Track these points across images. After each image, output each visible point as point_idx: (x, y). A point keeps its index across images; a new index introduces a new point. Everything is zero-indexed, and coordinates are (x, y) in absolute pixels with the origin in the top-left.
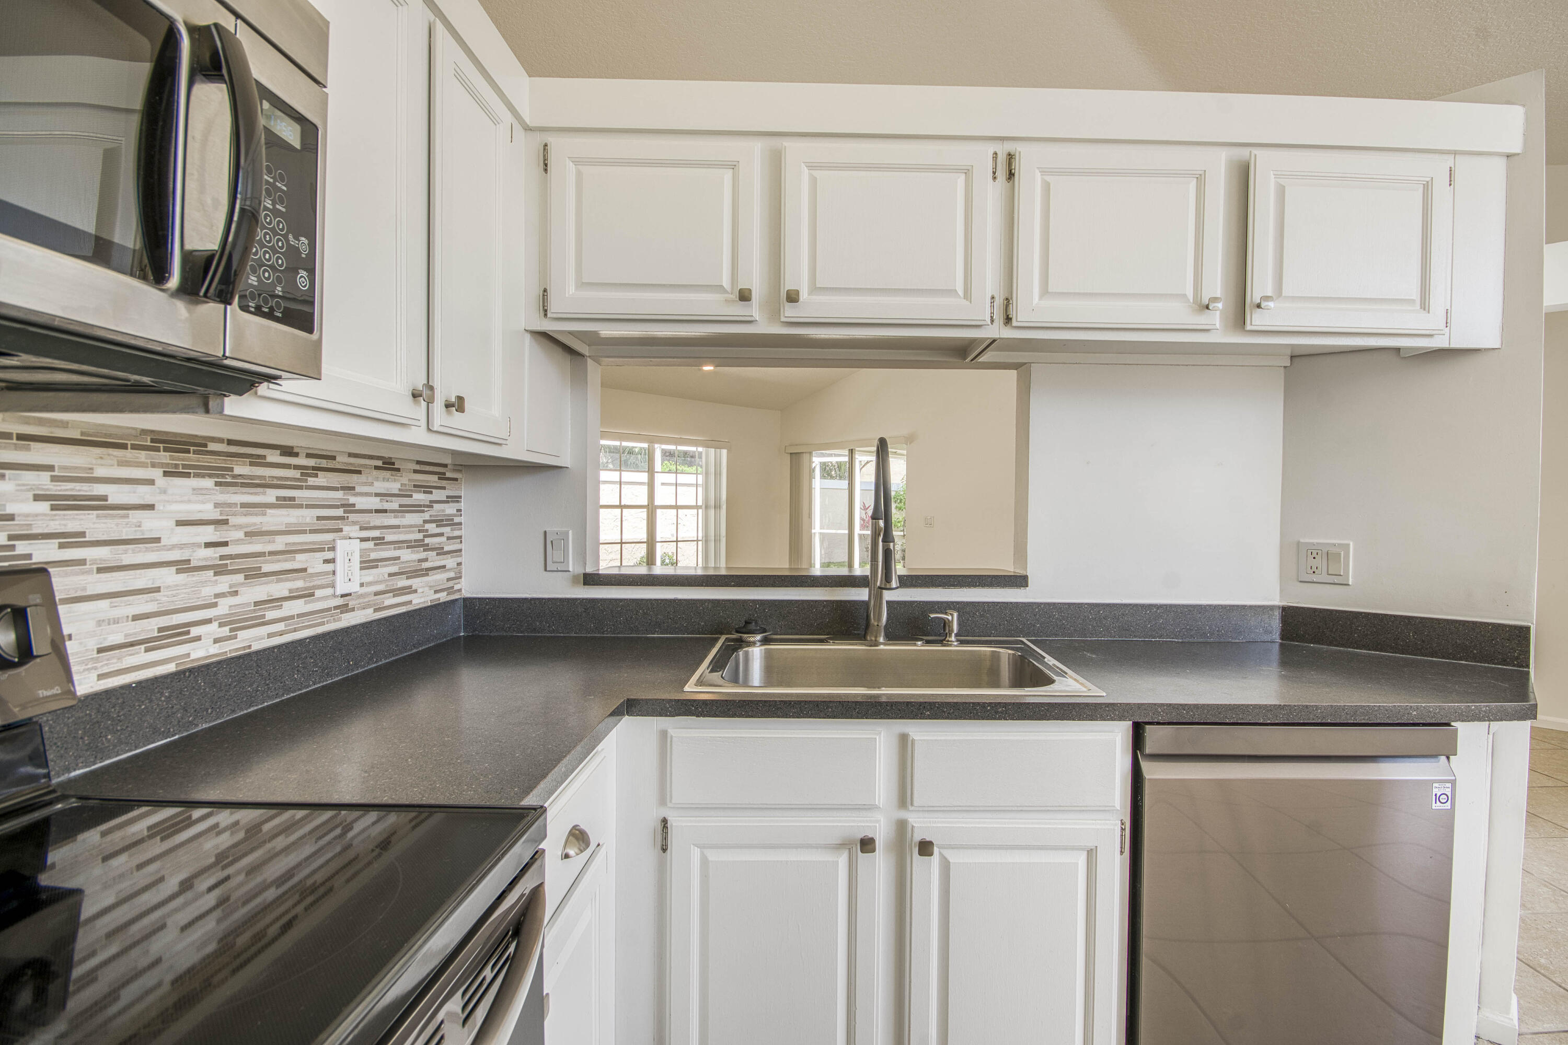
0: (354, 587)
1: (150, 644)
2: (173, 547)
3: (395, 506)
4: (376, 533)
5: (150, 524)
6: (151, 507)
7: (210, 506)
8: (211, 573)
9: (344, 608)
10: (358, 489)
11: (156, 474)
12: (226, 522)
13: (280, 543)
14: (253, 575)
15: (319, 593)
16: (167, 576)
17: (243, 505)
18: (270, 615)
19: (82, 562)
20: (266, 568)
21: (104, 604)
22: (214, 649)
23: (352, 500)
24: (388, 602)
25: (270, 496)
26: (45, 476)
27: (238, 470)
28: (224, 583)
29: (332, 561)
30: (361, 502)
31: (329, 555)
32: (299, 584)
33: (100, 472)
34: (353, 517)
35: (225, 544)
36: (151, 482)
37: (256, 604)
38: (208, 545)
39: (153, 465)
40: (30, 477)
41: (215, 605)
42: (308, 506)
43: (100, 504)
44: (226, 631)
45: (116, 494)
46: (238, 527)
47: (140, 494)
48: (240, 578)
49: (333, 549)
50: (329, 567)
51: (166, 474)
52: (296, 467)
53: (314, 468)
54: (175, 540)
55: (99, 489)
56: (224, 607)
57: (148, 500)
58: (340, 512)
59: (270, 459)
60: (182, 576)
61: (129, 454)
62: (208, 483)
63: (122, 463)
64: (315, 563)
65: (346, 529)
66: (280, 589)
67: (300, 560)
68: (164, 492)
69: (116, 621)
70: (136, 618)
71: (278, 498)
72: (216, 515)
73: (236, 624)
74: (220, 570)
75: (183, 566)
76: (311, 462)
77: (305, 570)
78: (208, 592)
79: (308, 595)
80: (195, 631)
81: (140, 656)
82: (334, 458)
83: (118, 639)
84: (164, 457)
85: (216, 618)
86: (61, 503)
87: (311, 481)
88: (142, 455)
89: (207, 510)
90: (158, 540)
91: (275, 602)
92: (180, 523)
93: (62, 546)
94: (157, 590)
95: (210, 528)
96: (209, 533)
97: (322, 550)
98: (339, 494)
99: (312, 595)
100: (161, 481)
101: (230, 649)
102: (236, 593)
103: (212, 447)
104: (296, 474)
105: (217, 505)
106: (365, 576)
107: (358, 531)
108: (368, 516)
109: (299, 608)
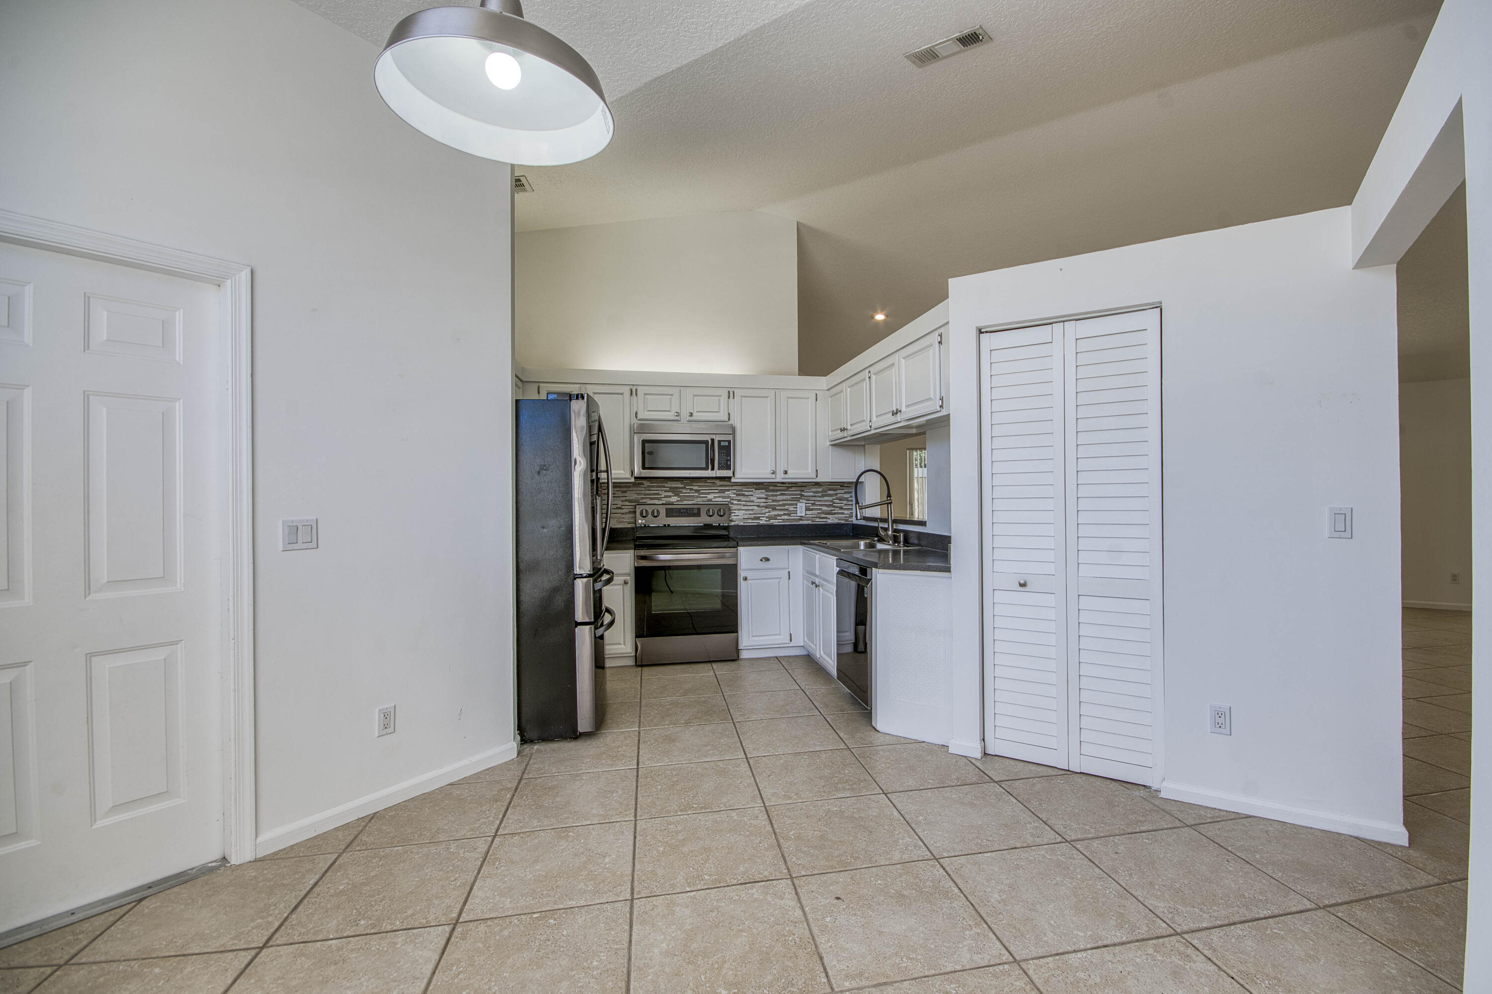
0: (803, 515)
1: (752, 519)
3: (820, 495)
4: (812, 502)
5: (752, 498)
6: (752, 495)
8: (764, 508)
9: (801, 520)
10: (805, 491)
11: (753, 489)
12: (767, 498)
13: (781, 503)
14: (774, 509)
15: (792, 515)
16: (756, 508)
17: (771, 495)
18: (778, 518)
20: (777, 508)
22: (765, 522)
23: (803, 493)
24: (817, 520)
25: (779, 493)
26: (735, 491)
27: (770, 488)
28: (767, 510)
29: (796, 508)
30: (805, 494)
31: (795, 506)
32: (786, 512)
34: (803, 498)
35: (767, 503)
37: (776, 515)
40: (733, 491)
43: (744, 495)
44: (768, 519)
45: (746, 493)
46: (770, 499)
47: (751, 493)
48: (771, 509)
49: (797, 505)
50: (796, 510)
52: (785, 486)
54: (757, 501)
55: (744, 493)
56: (767, 515)
58: (799, 496)
59: (780, 485)
62: (764, 491)
63: (747, 488)
64: (791, 508)
65: (801, 501)
66: (782, 513)
67: (786, 507)
68: (754, 493)
70: (750, 514)
73: (770, 518)
75: (758, 506)
76: (790, 485)
77: (788, 510)
78: (764, 512)
79: (789, 515)
80: (761, 518)
81: (751, 521)
82: (799, 484)
84: (755, 486)
85: (767, 517)
86: (737, 495)
87: (790, 489)
88: (751, 487)
89: (763, 496)
91: (779, 515)
92: (757, 498)
96: (764, 500)
97: (793, 505)
98: (799, 492)
100: (754, 491)
101: (768, 523)
102: (771, 513)
105: (765, 495)
106: (808, 512)
107: (804, 501)
108: (809, 498)
109: (786, 517)
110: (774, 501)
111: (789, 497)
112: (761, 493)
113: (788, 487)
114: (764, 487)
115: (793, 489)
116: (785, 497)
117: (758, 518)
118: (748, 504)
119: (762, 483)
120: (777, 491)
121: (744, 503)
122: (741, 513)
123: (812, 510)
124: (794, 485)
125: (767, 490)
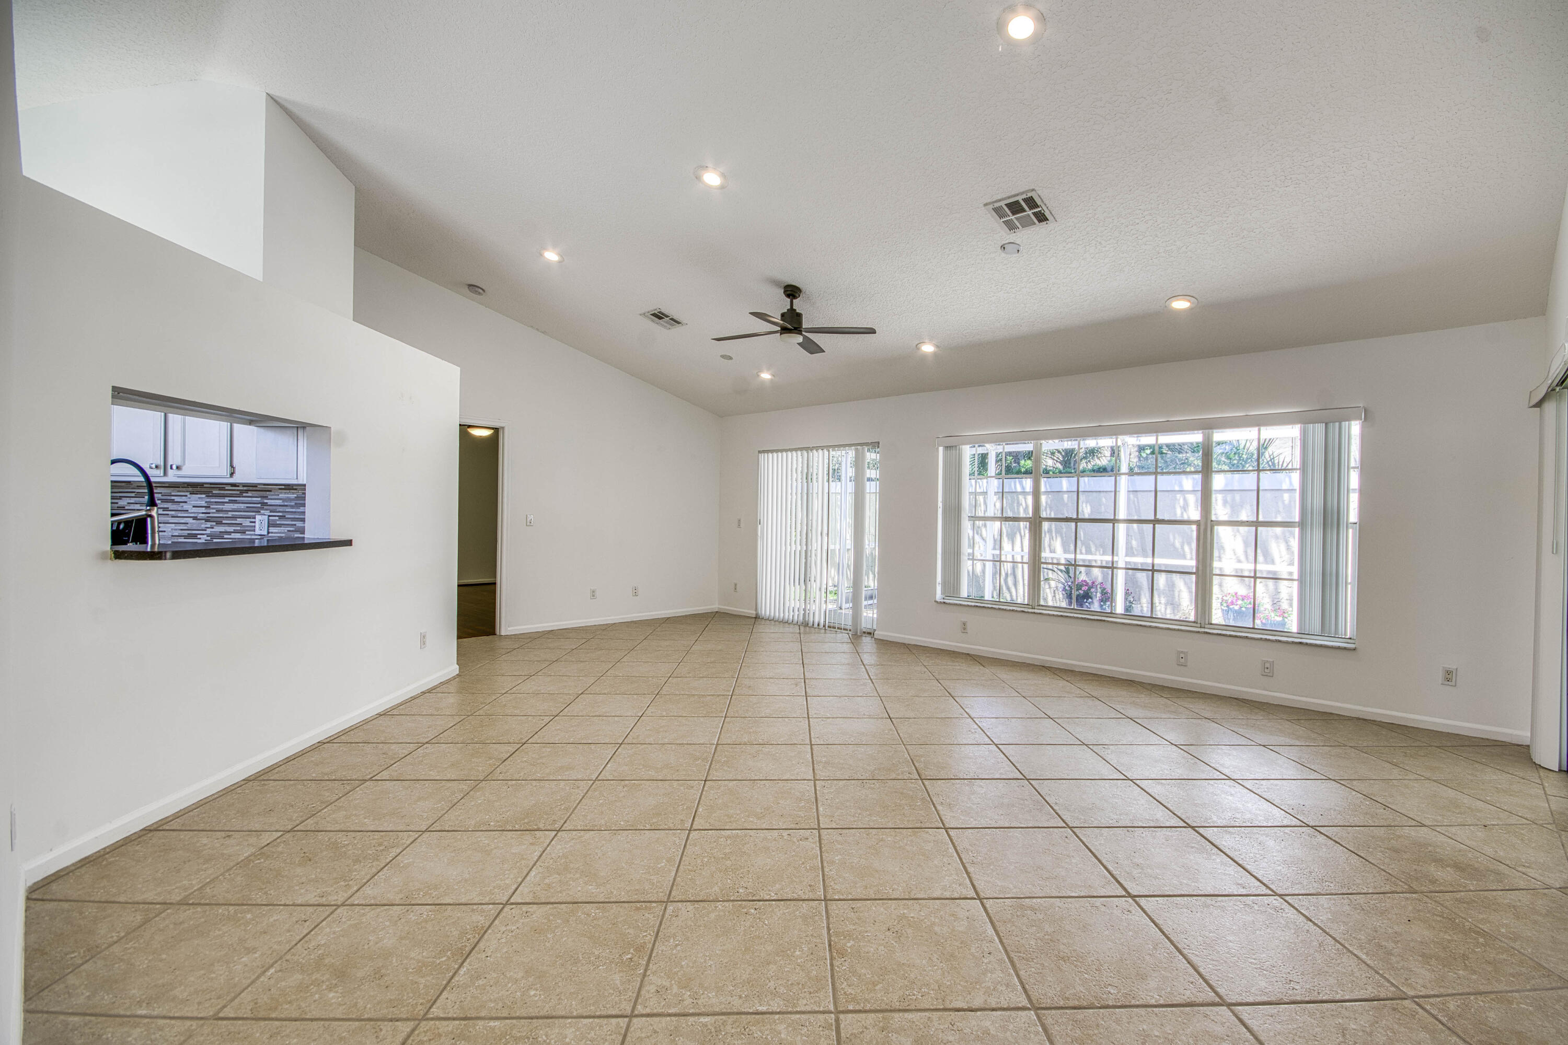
0: (265, 532)
1: (185, 537)
2: (192, 513)
3: (293, 504)
4: (280, 514)
5: (186, 507)
6: (186, 502)
7: (204, 502)
8: (204, 521)
9: (260, 539)
10: (269, 497)
12: (209, 507)
13: (230, 514)
14: (219, 523)
15: (247, 533)
16: (190, 520)
17: (216, 502)
18: (226, 536)
19: (168, 514)
20: (224, 522)
21: (174, 525)
23: (266, 501)
25: (227, 500)
27: (214, 492)
28: (209, 525)
29: (255, 522)
30: (270, 502)
31: (253, 520)
32: (239, 528)
33: (173, 494)
34: (265, 507)
35: (209, 513)
36: (186, 496)
37: (220, 532)
38: (203, 513)
39: (187, 492)
41: (206, 530)
42: (242, 503)
43: (173, 501)
44: (209, 538)
45: (177, 499)
46: (213, 509)
47: (184, 499)
48: (214, 523)
49: (255, 518)
50: (253, 524)
51: (191, 494)
52: (238, 490)
53: (246, 490)
54: (192, 511)
55: (173, 498)
56: (208, 531)
57: (186, 500)
58: (259, 505)
59: (227, 488)
60: (194, 521)
61: (180, 489)
62: (204, 496)
63: (178, 491)
64: (246, 522)
65: (262, 511)
66: (231, 529)
67: (239, 521)
68: (190, 498)
69: (176, 530)
70: (181, 530)
71: (229, 500)
72: (206, 505)
73: (213, 537)
74: (207, 521)
75: (195, 518)
76: (245, 488)
77: (241, 524)
78: (204, 526)
79: (243, 532)
80: (199, 536)
82: (256, 486)
83: (177, 534)
84: (190, 489)
85: (206, 534)
87: (244, 494)
88: (184, 489)
89: (203, 503)
90: (187, 511)
91: (229, 533)
92: (194, 507)
93: (163, 511)
94: (187, 523)
95: (204, 508)
96: (203, 510)
97: (250, 518)
98: (259, 499)
99: (245, 533)
100: (189, 496)
102: (213, 528)
103: (205, 486)
104: (238, 492)
105: (206, 502)
106: (272, 529)
107: (268, 513)
108: (274, 508)
109: (238, 536)
110: (218, 511)
111: (242, 506)
112: (199, 500)
113: (242, 492)
114: (203, 490)
115: (250, 494)
116: (236, 506)
117: (194, 536)
118: (179, 515)
119: (201, 485)
120: (224, 496)
121: (173, 513)
122: (168, 528)
123: (280, 526)
124: (251, 488)
125: (209, 494)
